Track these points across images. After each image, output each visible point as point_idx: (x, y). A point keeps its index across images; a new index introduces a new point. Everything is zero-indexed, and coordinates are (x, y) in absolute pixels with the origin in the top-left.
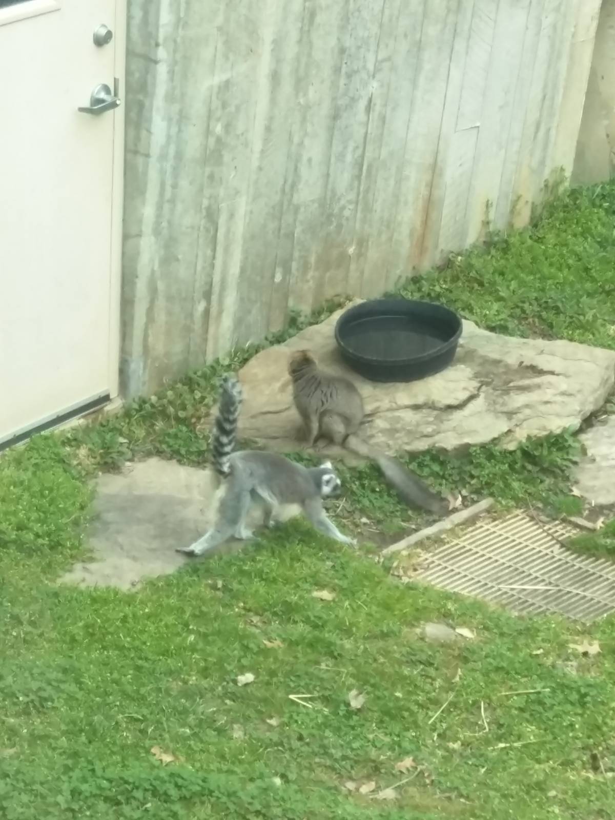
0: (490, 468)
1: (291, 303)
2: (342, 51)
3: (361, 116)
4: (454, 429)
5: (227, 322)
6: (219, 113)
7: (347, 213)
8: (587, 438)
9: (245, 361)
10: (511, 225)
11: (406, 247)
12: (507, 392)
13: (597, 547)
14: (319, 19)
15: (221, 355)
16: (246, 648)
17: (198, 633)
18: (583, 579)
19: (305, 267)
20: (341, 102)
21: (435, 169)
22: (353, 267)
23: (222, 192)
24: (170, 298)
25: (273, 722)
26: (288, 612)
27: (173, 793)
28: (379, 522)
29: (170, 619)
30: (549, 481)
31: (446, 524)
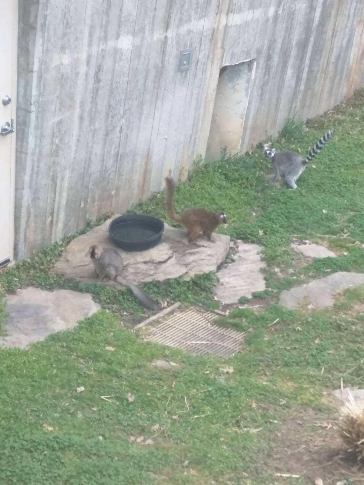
0: (179, 289)
1: (87, 216)
2: (110, 106)
3: (118, 134)
4: (163, 272)
5: (60, 225)
6: (57, 134)
7: (111, 176)
8: (219, 275)
9: (69, 242)
10: (180, 180)
11: (136, 191)
12: (184, 255)
13: (227, 323)
14: (100, 92)
15: (58, 240)
16: (79, 375)
17: (57, 368)
18: (222, 338)
19: (93, 201)
20: (109, 128)
21: (148, 156)
22: (114, 200)
23: (58, 169)
24: (36, 216)
25: (95, 409)
26: (96, 357)
27: (56, 446)
28: (132, 314)
29: (44, 362)
30: (204, 294)
31: (161, 314)
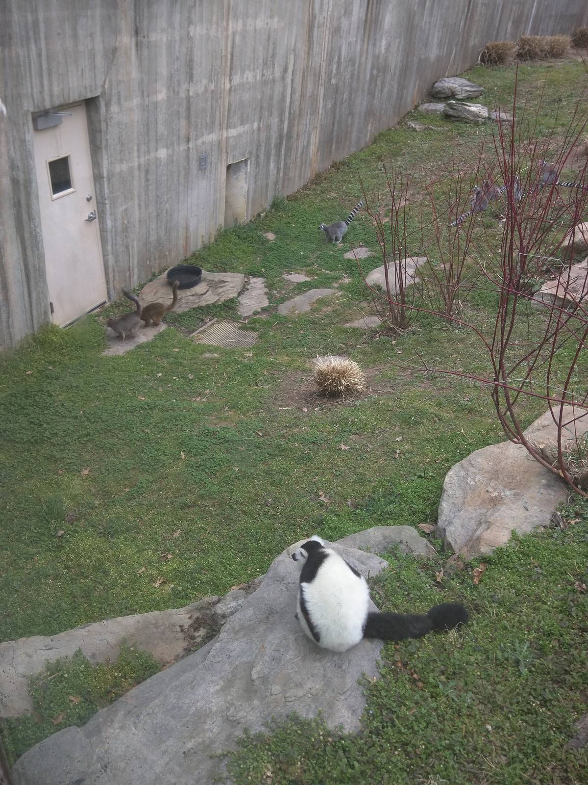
0: (215, 310)
1: (153, 270)
2: (157, 196)
3: (165, 215)
4: (204, 300)
5: (136, 277)
6: (125, 217)
7: (164, 243)
8: (239, 299)
9: (142, 288)
10: (209, 242)
11: (182, 251)
12: (217, 288)
13: (247, 328)
14: (150, 188)
15: (135, 287)
16: (158, 367)
17: (144, 364)
18: (245, 336)
19: (155, 259)
20: (159, 211)
21: (187, 228)
22: (168, 258)
23: (129, 240)
24: (119, 272)
25: (169, 385)
26: (167, 355)
27: (147, 407)
28: (187, 328)
29: (135, 361)
30: (231, 311)
31: (206, 326)
